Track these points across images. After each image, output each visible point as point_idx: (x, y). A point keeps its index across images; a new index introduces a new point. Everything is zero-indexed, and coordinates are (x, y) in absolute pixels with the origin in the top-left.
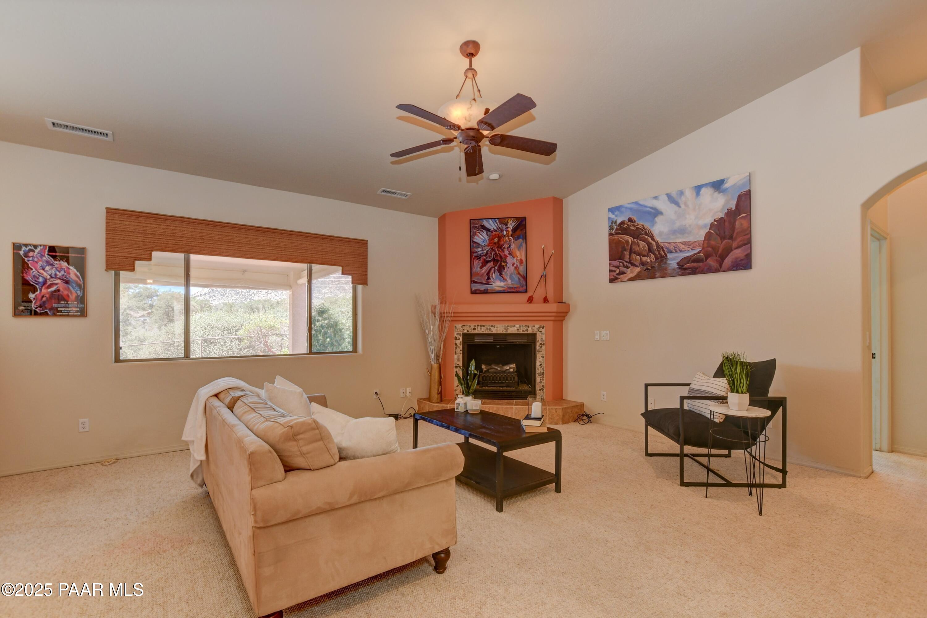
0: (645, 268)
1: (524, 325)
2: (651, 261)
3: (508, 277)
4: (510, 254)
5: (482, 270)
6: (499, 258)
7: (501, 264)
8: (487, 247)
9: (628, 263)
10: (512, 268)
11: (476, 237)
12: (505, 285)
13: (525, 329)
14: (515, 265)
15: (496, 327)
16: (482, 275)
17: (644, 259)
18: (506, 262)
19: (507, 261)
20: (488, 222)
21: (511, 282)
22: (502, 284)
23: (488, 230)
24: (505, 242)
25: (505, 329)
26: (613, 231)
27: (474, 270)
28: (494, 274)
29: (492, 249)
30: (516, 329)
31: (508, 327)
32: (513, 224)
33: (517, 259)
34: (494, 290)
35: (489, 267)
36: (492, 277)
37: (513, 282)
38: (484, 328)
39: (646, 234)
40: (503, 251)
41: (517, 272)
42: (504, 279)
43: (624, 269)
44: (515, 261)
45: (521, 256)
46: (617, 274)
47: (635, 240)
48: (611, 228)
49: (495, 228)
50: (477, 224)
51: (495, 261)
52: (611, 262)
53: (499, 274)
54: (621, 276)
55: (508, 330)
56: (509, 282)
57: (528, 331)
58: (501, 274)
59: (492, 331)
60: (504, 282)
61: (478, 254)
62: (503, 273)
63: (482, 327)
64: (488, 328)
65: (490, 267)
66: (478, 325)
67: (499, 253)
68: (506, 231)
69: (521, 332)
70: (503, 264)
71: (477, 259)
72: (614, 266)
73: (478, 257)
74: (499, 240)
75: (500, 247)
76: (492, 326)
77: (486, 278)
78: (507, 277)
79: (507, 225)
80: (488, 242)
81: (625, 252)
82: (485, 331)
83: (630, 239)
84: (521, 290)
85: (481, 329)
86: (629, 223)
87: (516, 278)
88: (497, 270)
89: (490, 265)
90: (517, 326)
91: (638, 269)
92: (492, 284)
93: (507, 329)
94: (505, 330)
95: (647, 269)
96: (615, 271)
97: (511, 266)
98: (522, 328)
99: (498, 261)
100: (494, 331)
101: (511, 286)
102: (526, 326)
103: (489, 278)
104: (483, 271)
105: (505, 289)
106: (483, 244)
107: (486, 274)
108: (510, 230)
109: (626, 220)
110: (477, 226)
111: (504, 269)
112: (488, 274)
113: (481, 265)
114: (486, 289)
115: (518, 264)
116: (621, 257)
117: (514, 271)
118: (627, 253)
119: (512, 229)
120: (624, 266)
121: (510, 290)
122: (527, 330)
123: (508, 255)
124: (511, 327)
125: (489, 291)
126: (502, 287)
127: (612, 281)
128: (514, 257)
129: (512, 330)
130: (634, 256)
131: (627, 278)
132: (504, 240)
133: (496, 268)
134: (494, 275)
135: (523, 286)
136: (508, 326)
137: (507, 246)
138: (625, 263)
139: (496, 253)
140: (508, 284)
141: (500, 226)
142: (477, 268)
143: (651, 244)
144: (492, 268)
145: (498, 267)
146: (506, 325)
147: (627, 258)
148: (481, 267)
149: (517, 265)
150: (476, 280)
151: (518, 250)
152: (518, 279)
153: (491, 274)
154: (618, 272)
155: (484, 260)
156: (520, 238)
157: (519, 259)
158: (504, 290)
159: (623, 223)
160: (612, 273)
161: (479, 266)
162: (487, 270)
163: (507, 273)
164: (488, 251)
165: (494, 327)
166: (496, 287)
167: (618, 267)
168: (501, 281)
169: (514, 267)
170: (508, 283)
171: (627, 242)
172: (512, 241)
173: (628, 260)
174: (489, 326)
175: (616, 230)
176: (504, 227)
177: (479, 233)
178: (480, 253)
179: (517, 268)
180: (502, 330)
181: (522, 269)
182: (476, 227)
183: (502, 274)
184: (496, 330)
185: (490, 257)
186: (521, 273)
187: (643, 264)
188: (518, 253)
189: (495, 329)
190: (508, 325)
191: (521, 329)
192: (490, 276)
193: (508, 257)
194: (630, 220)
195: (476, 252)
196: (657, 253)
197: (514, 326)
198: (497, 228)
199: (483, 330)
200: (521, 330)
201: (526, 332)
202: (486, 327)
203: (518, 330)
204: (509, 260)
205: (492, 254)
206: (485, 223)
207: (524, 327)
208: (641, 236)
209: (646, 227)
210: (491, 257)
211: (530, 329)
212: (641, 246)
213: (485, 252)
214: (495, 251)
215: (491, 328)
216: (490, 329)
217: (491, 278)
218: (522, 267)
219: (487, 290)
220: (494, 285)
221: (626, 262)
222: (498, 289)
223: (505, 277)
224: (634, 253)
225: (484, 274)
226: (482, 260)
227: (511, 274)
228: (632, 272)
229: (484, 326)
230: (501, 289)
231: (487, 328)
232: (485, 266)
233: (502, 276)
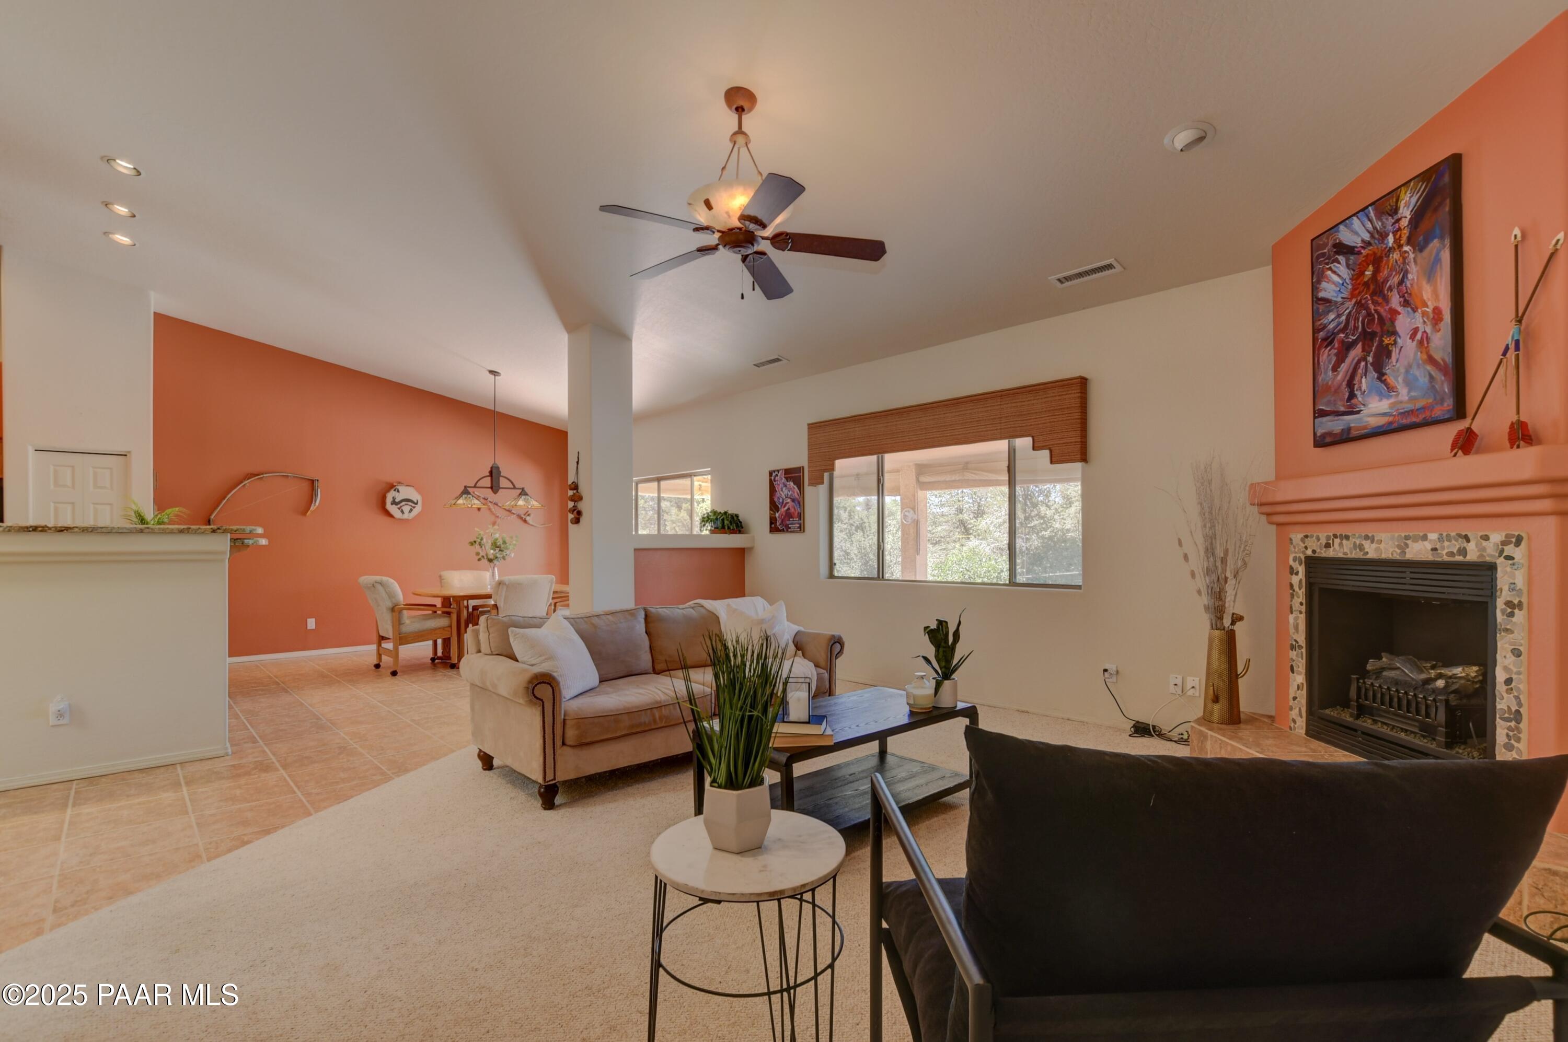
1: (1453, 534)
3: (1400, 379)
4: (1406, 303)
5: (1338, 375)
6: (1376, 328)
7: (1381, 342)
8: (1347, 304)
11: (1324, 285)
12: (1392, 406)
13: (1458, 546)
14: (1419, 336)
15: (1376, 539)
16: (1337, 390)
18: (1395, 333)
19: (1398, 329)
20: (1350, 227)
21: (1409, 393)
22: (1385, 406)
23: (1350, 251)
24: (1392, 267)
25: (1399, 547)
27: (1320, 380)
28: (1364, 380)
29: (1360, 305)
30: (1428, 546)
31: (1409, 542)
32: (1414, 199)
33: (1424, 314)
34: (1365, 428)
35: (1353, 359)
36: (1360, 388)
37: (1413, 394)
38: (1348, 542)
40: (1387, 300)
41: (1425, 357)
42: (1390, 388)
44: (1420, 322)
45: (1439, 295)
49: (1367, 237)
51: (1367, 337)
53: (1376, 375)
55: (1407, 550)
56: (1404, 393)
57: (1465, 557)
58: (1381, 376)
59: (1367, 553)
60: (1389, 397)
61: (1328, 331)
62: (1388, 370)
63: (1344, 542)
64: (1358, 542)
65: (1356, 360)
66: (1335, 536)
67: (1376, 311)
68: (1395, 233)
69: (1446, 558)
70: (1386, 341)
71: (1326, 347)
73: (1330, 340)
74: (1376, 271)
75: (1379, 290)
76: (1367, 537)
77: (1346, 397)
78: (1396, 378)
79: (1396, 211)
80: (1350, 286)
82: (1351, 553)
84: (1444, 411)
85: (1341, 544)
88: (1371, 364)
89: (1356, 352)
90: (1433, 536)
92: (1359, 412)
93: (1403, 548)
94: (1399, 551)
97: (1409, 341)
98: (1446, 544)
99: (1373, 335)
100: (1372, 552)
101: (1409, 407)
102: (1459, 535)
103: (1352, 395)
104: (1339, 378)
105: (1391, 419)
106: (1339, 299)
107: (1345, 383)
108: (1404, 223)
110: (1326, 251)
111: (1389, 355)
112: (1350, 384)
113: (1334, 359)
114: (1346, 427)
115: (1429, 329)
117: (1415, 354)
119: (1409, 217)
121: (1405, 421)
122: (1463, 552)
123: (1400, 309)
124: (1416, 539)
125: (1354, 433)
126: (1384, 414)
128: (1415, 310)
129: (1419, 551)
132: (1388, 263)
133: (1370, 359)
134: (1365, 383)
135: (1442, 401)
136: (1407, 538)
137: (1395, 280)
139: (1369, 314)
140: (1401, 402)
141: (1379, 225)
142: (1326, 373)
144: (1359, 362)
145: (1374, 357)
146: (1403, 535)
148: (1335, 369)
149: (1425, 332)
150: (1323, 408)
151: (1429, 281)
152: (1426, 380)
153: (1356, 381)
155: (1343, 342)
156: (1435, 238)
157: (1430, 310)
158: (1391, 423)
161: (1330, 366)
162: (1347, 372)
163: (1398, 365)
164: (1350, 312)
165: (1372, 542)
166: (1369, 419)
168: (1381, 396)
169: (1415, 343)
170: (1400, 398)
172: (1412, 256)
174: (1360, 537)
176: (1390, 222)
177: (1330, 269)
178: (1331, 326)
179: (1424, 343)
180: (1391, 550)
181: (1438, 342)
182: (1323, 255)
183: (1384, 374)
184: (1377, 549)
185: (1356, 329)
186: (1438, 356)
188: (1427, 293)
189: (1374, 546)
190: (1407, 534)
191: (1443, 548)
192: (1356, 387)
193: (1399, 313)
195: (1325, 327)
197: (1425, 538)
198: (1372, 236)
199: (1345, 551)
200: (1444, 552)
201: (1459, 558)
202: (1352, 540)
203: (1434, 549)
204: (1404, 322)
205: (1361, 319)
206: (1343, 234)
207: (1453, 542)
210: (1358, 328)
211: (1471, 547)
213: (1344, 318)
214: (1367, 309)
215: (1364, 542)
216: (1361, 547)
217: (1358, 393)
218: (1439, 335)
219: (1349, 429)
220: (1365, 411)
222: (1374, 422)
223: (1390, 379)
225: (1341, 384)
226: (1337, 345)
227: (1408, 368)
229: (1347, 537)
230: (1382, 421)
231: (1355, 543)
232: (1343, 361)
233: (1384, 382)
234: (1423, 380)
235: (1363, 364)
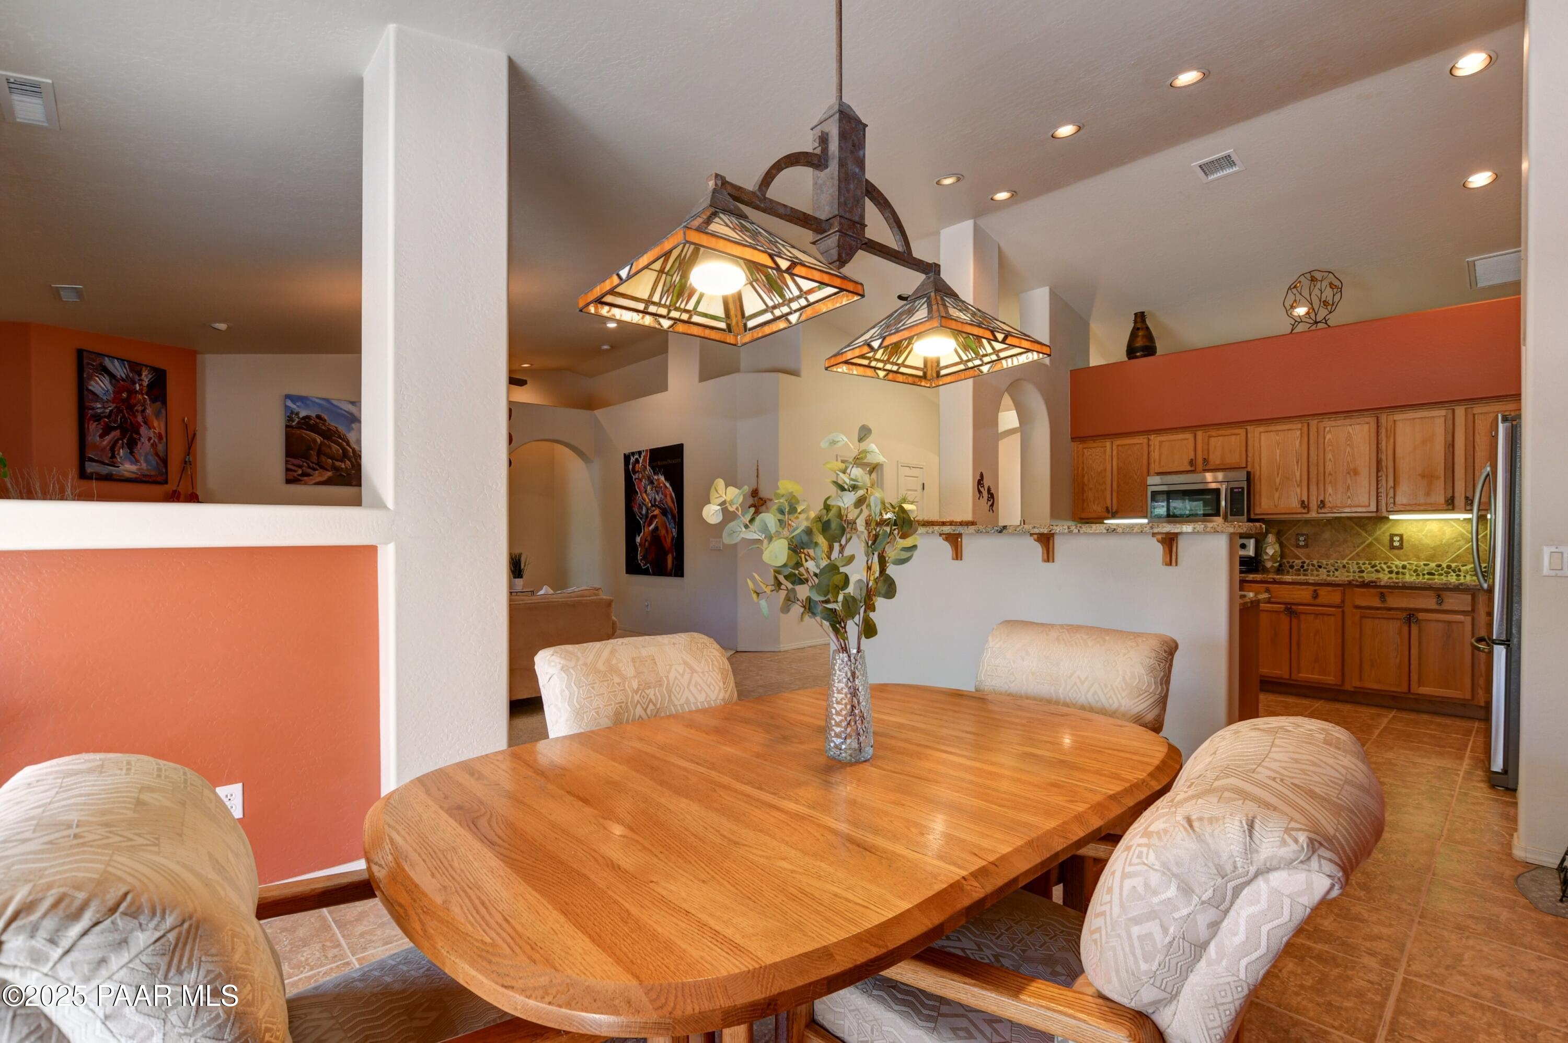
0: (338, 474)
2: (346, 468)
3: (142, 458)
4: (145, 423)
5: (104, 441)
6: (128, 426)
7: (131, 436)
8: (111, 404)
9: (316, 464)
10: (147, 445)
11: (92, 382)
12: (138, 469)
14: (152, 441)
16: (103, 449)
17: (338, 464)
18: (140, 435)
19: (141, 433)
20: (113, 363)
22: (133, 468)
23: (112, 376)
24: (139, 401)
26: (294, 424)
28: (121, 451)
29: (119, 410)
32: (150, 376)
33: (154, 432)
34: (122, 476)
35: (114, 437)
36: (119, 454)
39: (340, 437)
40: (135, 416)
41: (155, 452)
42: (137, 461)
43: (309, 471)
44: (152, 435)
45: (160, 428)
46: (299, 475)
47: (326, 441)
48: (290, 419)
49: (124, 376)
50: (95, 361)
51: (122, 428)
52: (288, 459)
53: (129, 451)
54: (305, 478)
56: (144, 465)
58: (132, 453)
60: (136, 465)
61: (96, 413)
62: (135, 450)
65: (116, 438)
67: (129, 418)
68: (140, 385)
70: (135, 436)
71: (95, 421)
72: (293, 465)
73: (97, 418)
74: (129, 397)
75: (131, 408)
77: (110, 455)
78: (140, 457)
79: (140, 375)
80: (112, 395)
81: (311, 452)
83: (319, 439)
84: (159, 479)
86: (318, 421)
87: (153, 460)
88: (126, 444)
89: (116, 434)
91: (329, 474)
92: (118, 467)
95: (341, 475)
96: (295, 471)
97: (147, 442)
99: (127, 430)
101: (147, 473)
103: (113, 456)
104: (105, 443)
105: (137, 476)
106: (105, 398)
107: (108, 448)
108: (145, 384)
109: (314, 415)
111: (136, 444)
112: (112, 449)
113: (101, 431)
115: (156, 441)
116: (305, 456)
117: (150, 450)
118: (313, 454)
119: (147, 383)
120: (309, 467)
121: (144, 479)
123: (142, 424)
125: (115, 477)
127: (289, 481)
128: (150, 428)
130: (323, 458)
131: (313, 482)
132: (135, 397)
133: (125, 441)
134: (122, 453)
135: (161, 475)
137: (140, 408)
138: (311, 464)
139: (124, 416)
141: (131, 375)
142: (94, 436)
143: (347, 449)
144: (118, 440)
145: (128, 441)
147: (314, 458)
148: (102, 436)
149: (154, 441)
150: (92, 456)
151: (156, 418)
153: (116, 449)
154: (300, 472)
155: (106, 423)
157: (157, 432)
158: (136, 478)
159: (308, 417)
160: (289, 473)
161: (98, 434)
162: (110, 442)
164: (112, 410)
167: (300, 467)
168: (132, 463)
169: (150, 444)
171: (314, 441)
172: (148, 402)
173: (316, 462)
175: (298, 422)
176: (137, 378)
177: (98, 377)
178: (99, 411)
179: (154, 445)
181: (161, 447)
185: (115, 421)
186: (161, 455)
187: (335, 468)
188: (156, 424)
192: (116, 453)
193: (142, 426)
194: (318, 417)
195: (93, 409)
196: (353, 460)
198: (126, 377)
204: (143, 430)
205: (119, 417)
206: (107, 362)
208: (334, 438)
209: (339, 430)
210: (117, 421)
212: (333, 449)
213: (108, 411)
214: (123, 413)
217: (118, 457)
218: (161, 445)
219: (112, 475)
220: (122, 467)
221: (313, 463)
222: (127, 474)
223: (137, 456)
224: (325, 455)
225: (105, 447)
226: (102, 423)
227: (147, 454)
228: (321, 475)
230: (133, 476)
232: (108, 434)
233: (133, 456)
234: (154, 463)
235: (120, 442)
